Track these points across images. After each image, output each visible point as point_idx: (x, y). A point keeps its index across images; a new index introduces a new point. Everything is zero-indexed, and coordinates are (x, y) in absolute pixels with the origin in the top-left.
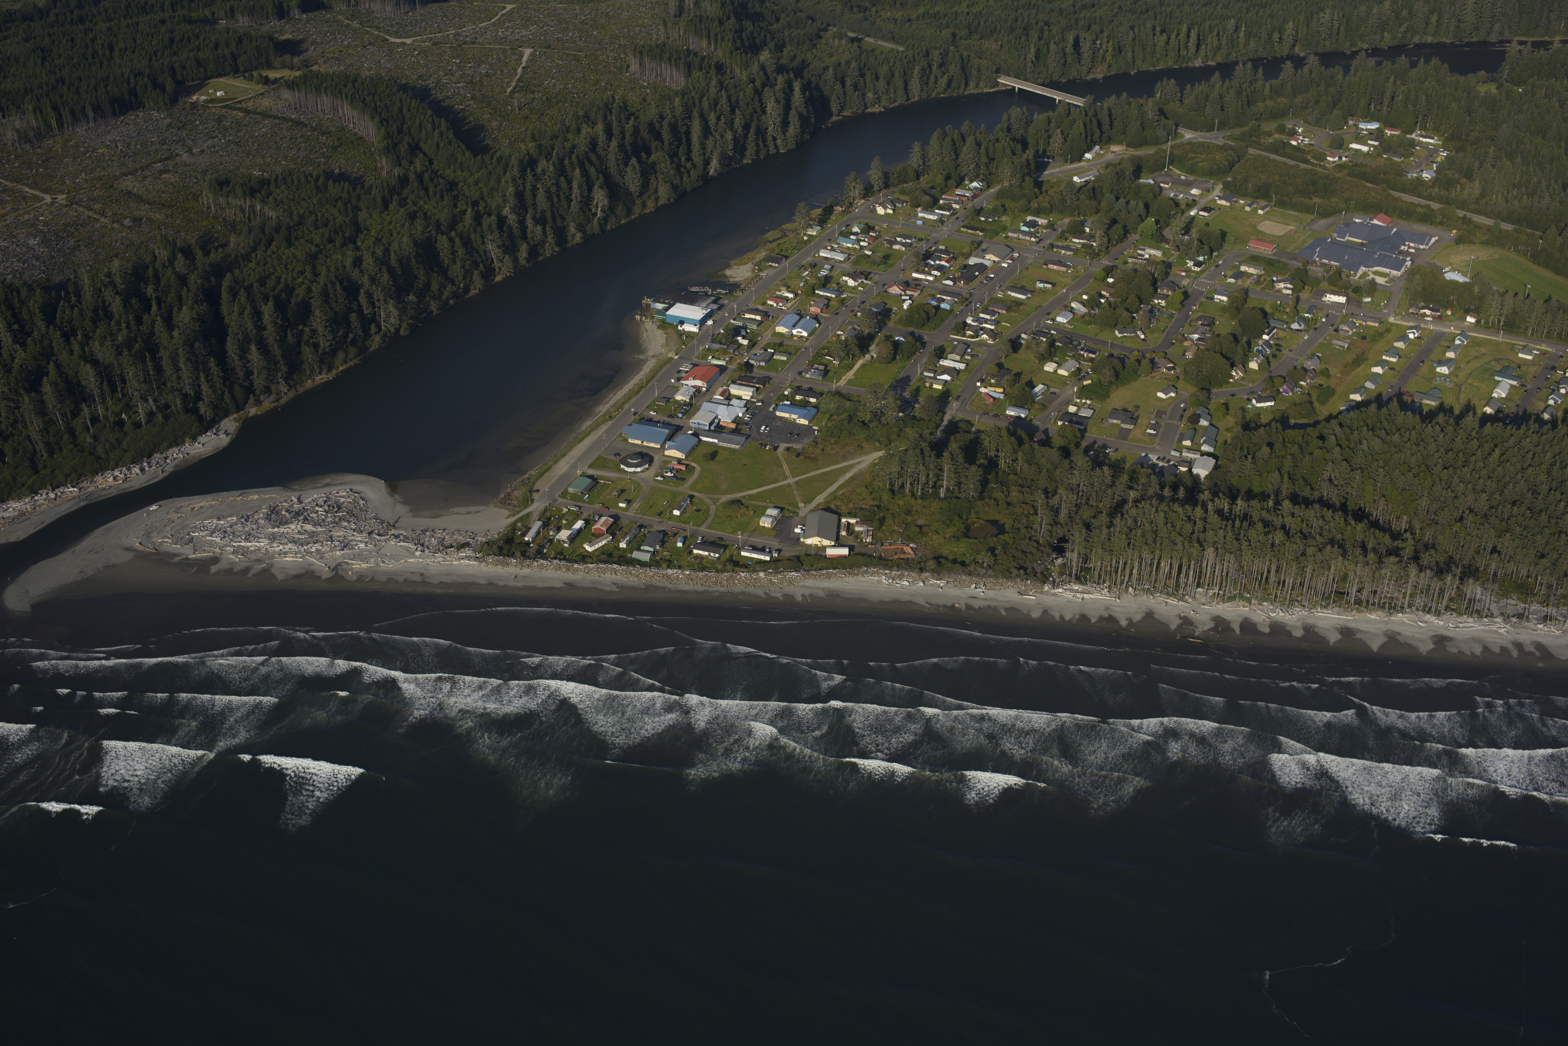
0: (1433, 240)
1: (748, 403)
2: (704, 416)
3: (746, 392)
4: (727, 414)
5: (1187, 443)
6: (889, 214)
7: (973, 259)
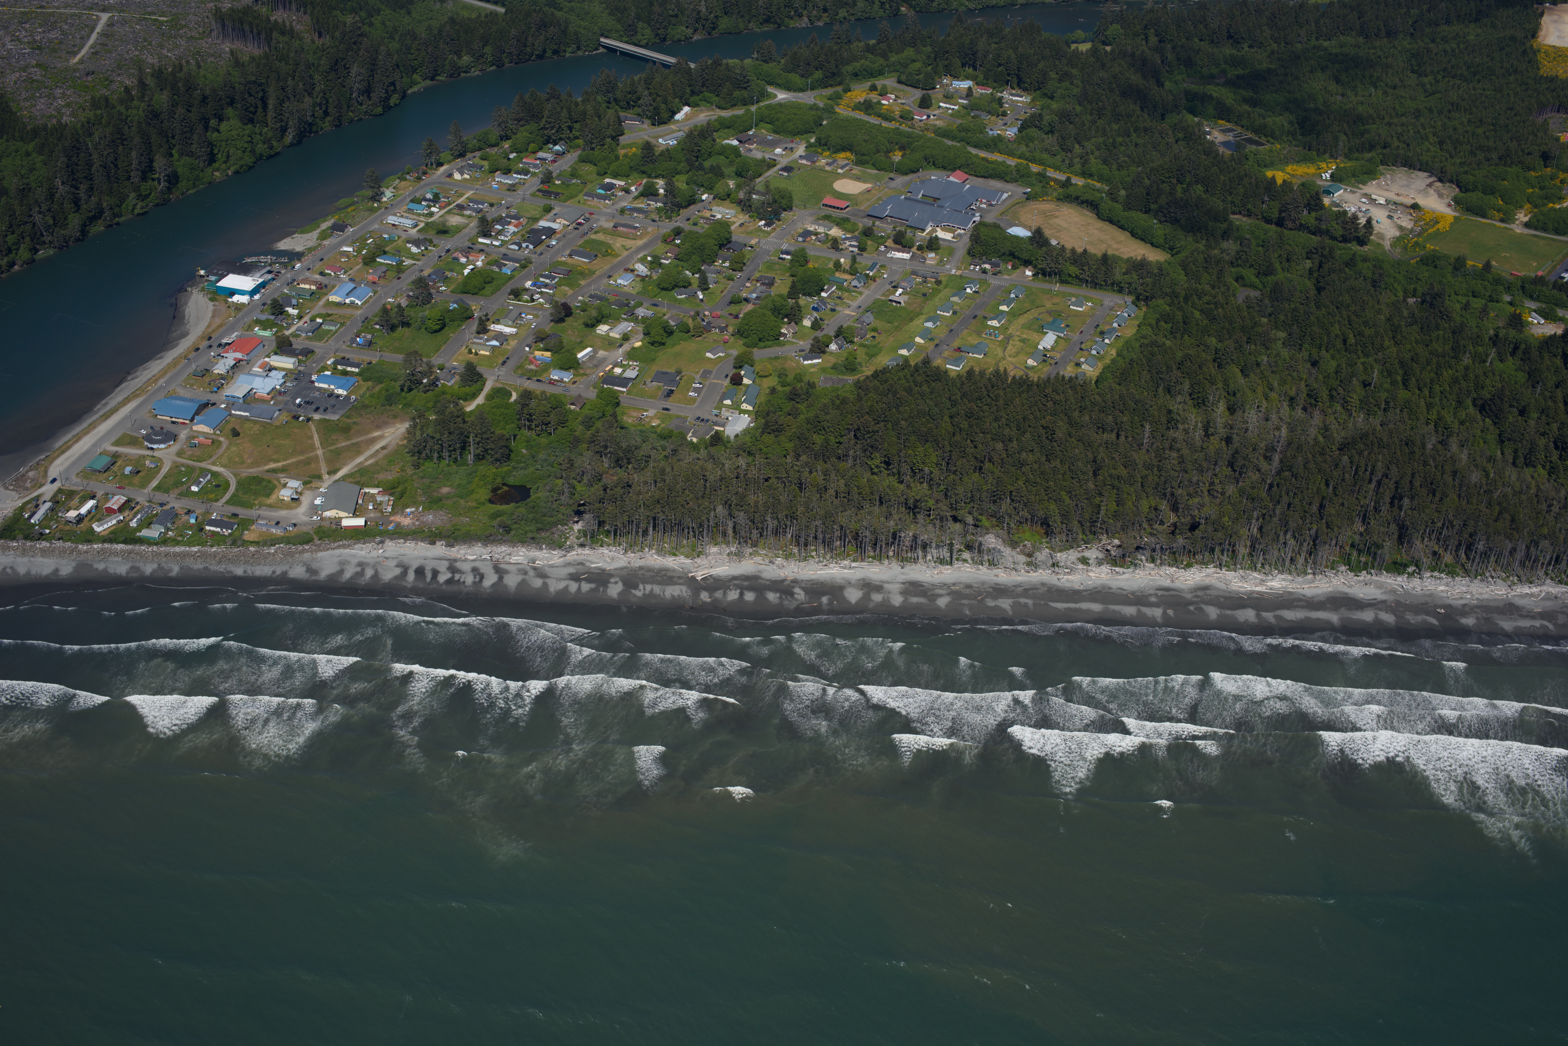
0: (1005, 195)
1: (288, 373)
2: (238, 388)
3: (287, 363)
4: (263, 385)
5: (728, 402)
6: (466, 179)
7: (543, 223)
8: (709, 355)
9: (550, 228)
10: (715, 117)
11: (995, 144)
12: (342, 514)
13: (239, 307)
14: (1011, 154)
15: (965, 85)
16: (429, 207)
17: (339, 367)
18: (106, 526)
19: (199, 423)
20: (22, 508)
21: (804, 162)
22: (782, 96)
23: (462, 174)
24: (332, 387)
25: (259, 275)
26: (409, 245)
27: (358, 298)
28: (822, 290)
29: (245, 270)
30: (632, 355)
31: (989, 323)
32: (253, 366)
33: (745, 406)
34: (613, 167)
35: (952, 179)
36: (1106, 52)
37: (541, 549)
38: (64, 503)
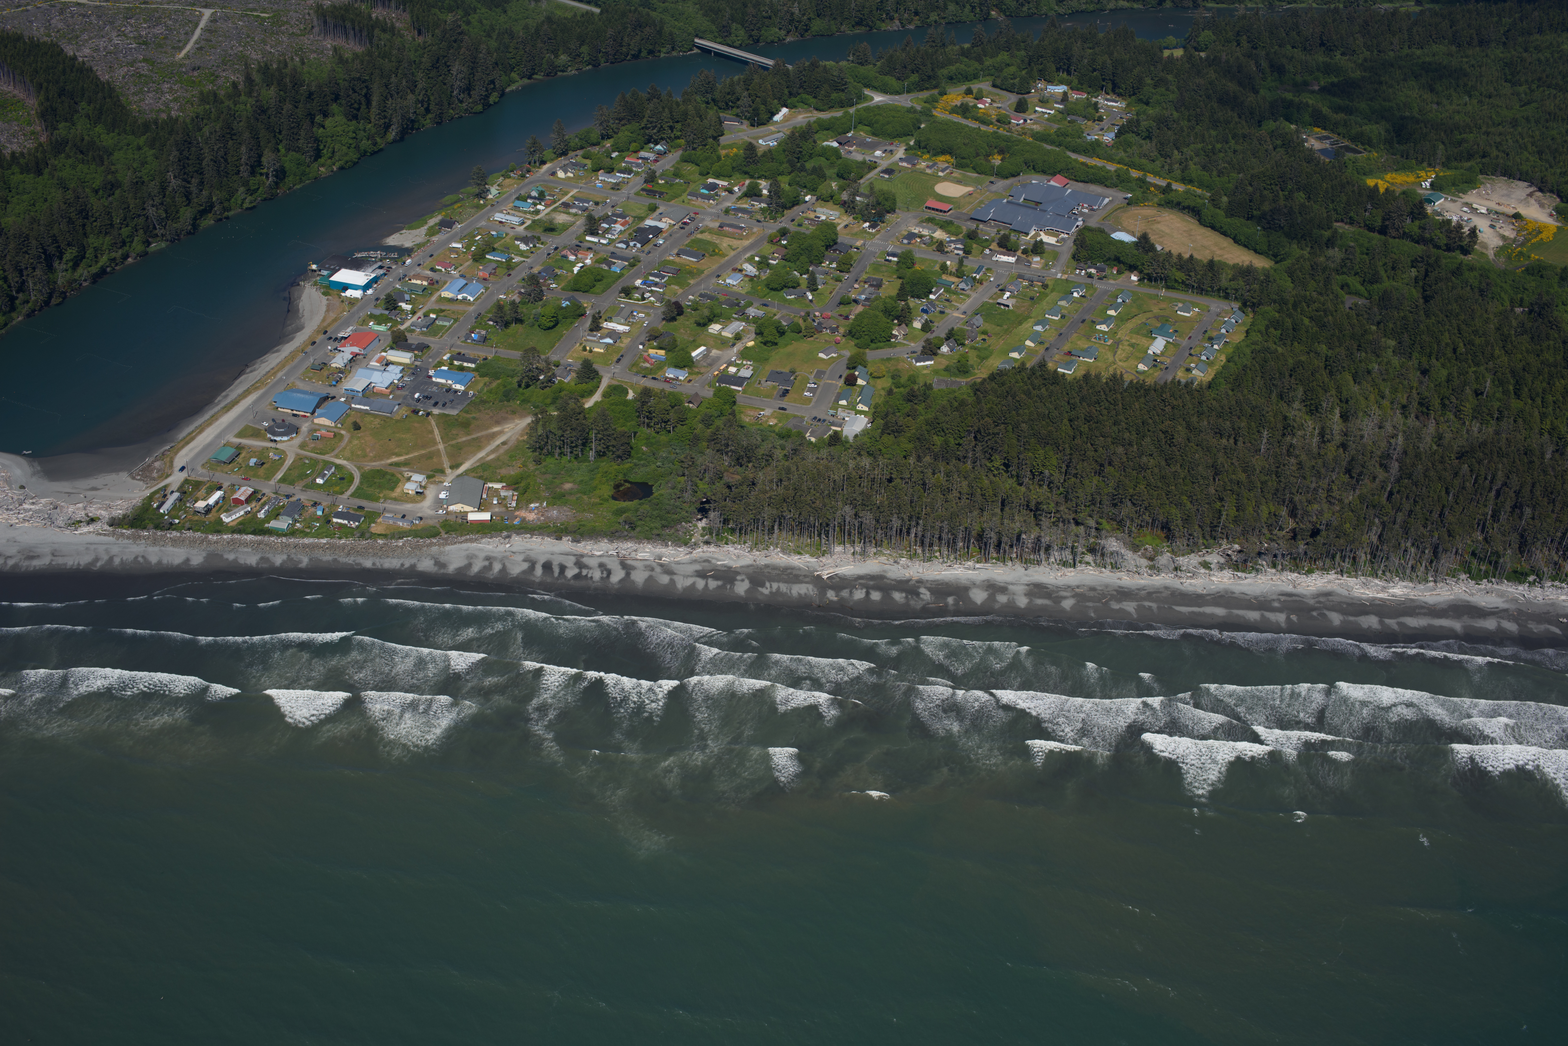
0: (1107, 200)
1: (405, 368)
2: (357, 382)
3: (404, 357)
4: (382, 380)
5: (843, 402)
6: (569, 178)
7: (649, 222)
8: (821, 355)
9: (656, 227)
10: (814, 119)
11: (1094, 149)
12: (467, 508)
13: (352, 302)
14: (1110, 159)
15: (1060, 89)
16: (535, 205)
17: (456, 363)
18: (234, 517)
19: (320, 416)
20: (151, 498)
21: (905, 164)
22: (878, 98)
23: (566, 172)
24: (450, 382)
25: (370, 270)
26: (517, 243)
27: (471, 295)
28: (931, 292)
29: (357, 265)
30: (745, 354)
31: (1098, 327)
32: (370, 360)
33: (861, 407)
34: (716, 167)
35: (1052, 183)
36: (1201, 58)
37: (667, 546)
38: (191, 493)
